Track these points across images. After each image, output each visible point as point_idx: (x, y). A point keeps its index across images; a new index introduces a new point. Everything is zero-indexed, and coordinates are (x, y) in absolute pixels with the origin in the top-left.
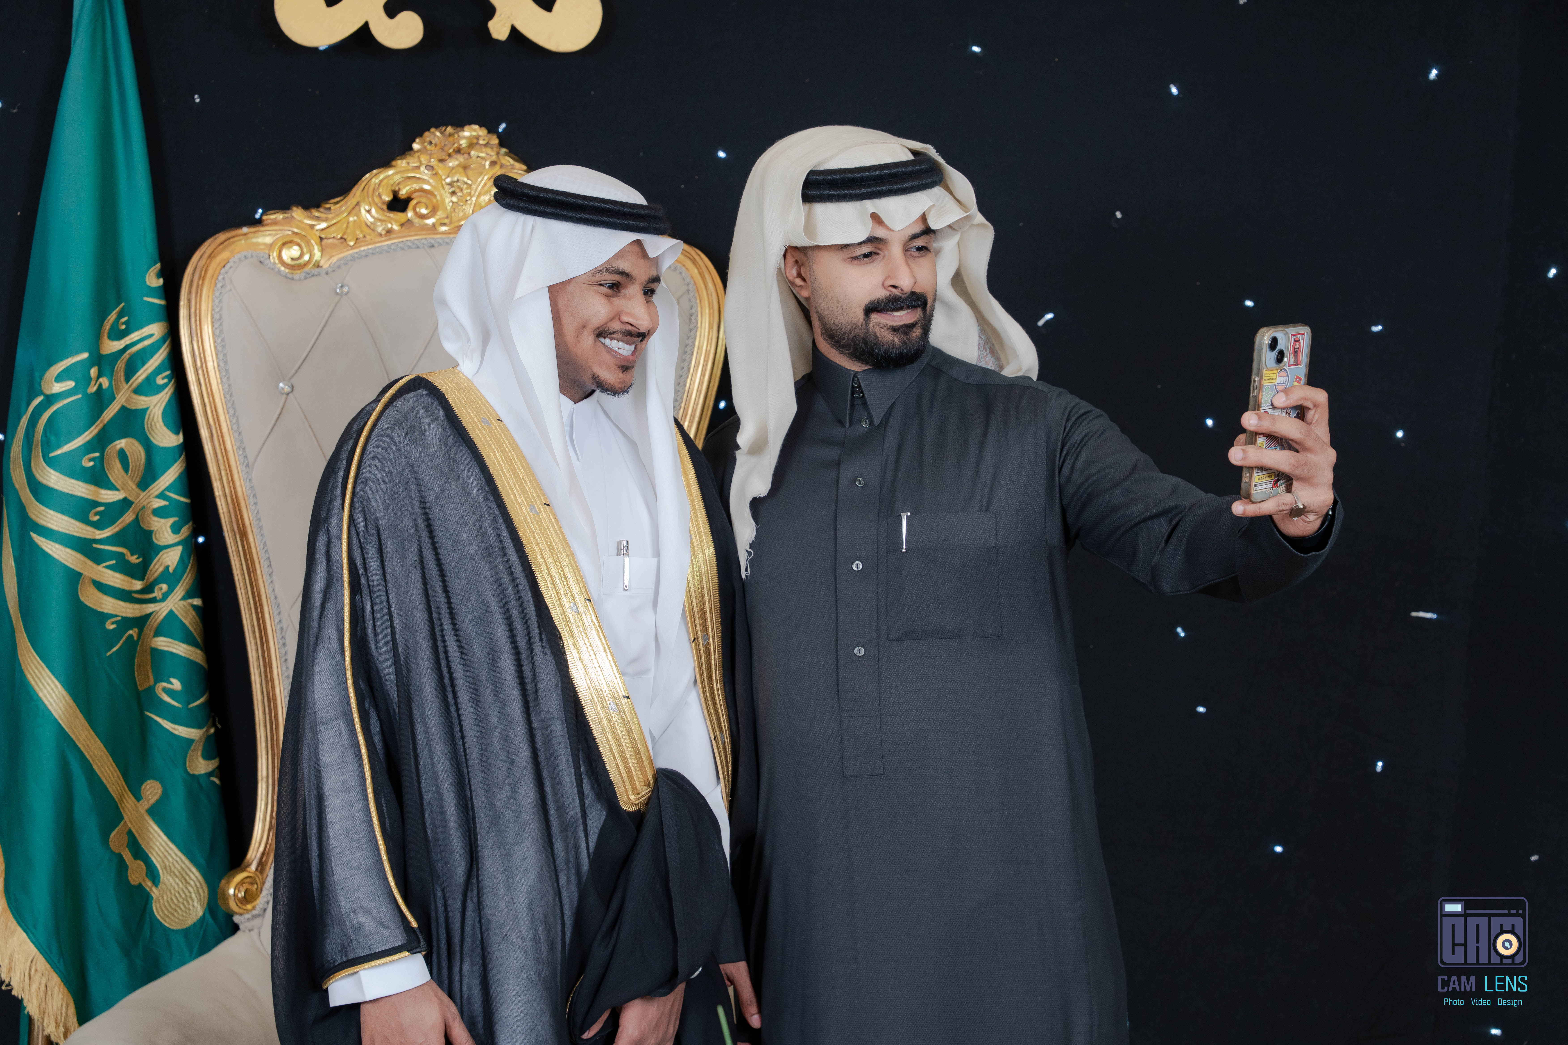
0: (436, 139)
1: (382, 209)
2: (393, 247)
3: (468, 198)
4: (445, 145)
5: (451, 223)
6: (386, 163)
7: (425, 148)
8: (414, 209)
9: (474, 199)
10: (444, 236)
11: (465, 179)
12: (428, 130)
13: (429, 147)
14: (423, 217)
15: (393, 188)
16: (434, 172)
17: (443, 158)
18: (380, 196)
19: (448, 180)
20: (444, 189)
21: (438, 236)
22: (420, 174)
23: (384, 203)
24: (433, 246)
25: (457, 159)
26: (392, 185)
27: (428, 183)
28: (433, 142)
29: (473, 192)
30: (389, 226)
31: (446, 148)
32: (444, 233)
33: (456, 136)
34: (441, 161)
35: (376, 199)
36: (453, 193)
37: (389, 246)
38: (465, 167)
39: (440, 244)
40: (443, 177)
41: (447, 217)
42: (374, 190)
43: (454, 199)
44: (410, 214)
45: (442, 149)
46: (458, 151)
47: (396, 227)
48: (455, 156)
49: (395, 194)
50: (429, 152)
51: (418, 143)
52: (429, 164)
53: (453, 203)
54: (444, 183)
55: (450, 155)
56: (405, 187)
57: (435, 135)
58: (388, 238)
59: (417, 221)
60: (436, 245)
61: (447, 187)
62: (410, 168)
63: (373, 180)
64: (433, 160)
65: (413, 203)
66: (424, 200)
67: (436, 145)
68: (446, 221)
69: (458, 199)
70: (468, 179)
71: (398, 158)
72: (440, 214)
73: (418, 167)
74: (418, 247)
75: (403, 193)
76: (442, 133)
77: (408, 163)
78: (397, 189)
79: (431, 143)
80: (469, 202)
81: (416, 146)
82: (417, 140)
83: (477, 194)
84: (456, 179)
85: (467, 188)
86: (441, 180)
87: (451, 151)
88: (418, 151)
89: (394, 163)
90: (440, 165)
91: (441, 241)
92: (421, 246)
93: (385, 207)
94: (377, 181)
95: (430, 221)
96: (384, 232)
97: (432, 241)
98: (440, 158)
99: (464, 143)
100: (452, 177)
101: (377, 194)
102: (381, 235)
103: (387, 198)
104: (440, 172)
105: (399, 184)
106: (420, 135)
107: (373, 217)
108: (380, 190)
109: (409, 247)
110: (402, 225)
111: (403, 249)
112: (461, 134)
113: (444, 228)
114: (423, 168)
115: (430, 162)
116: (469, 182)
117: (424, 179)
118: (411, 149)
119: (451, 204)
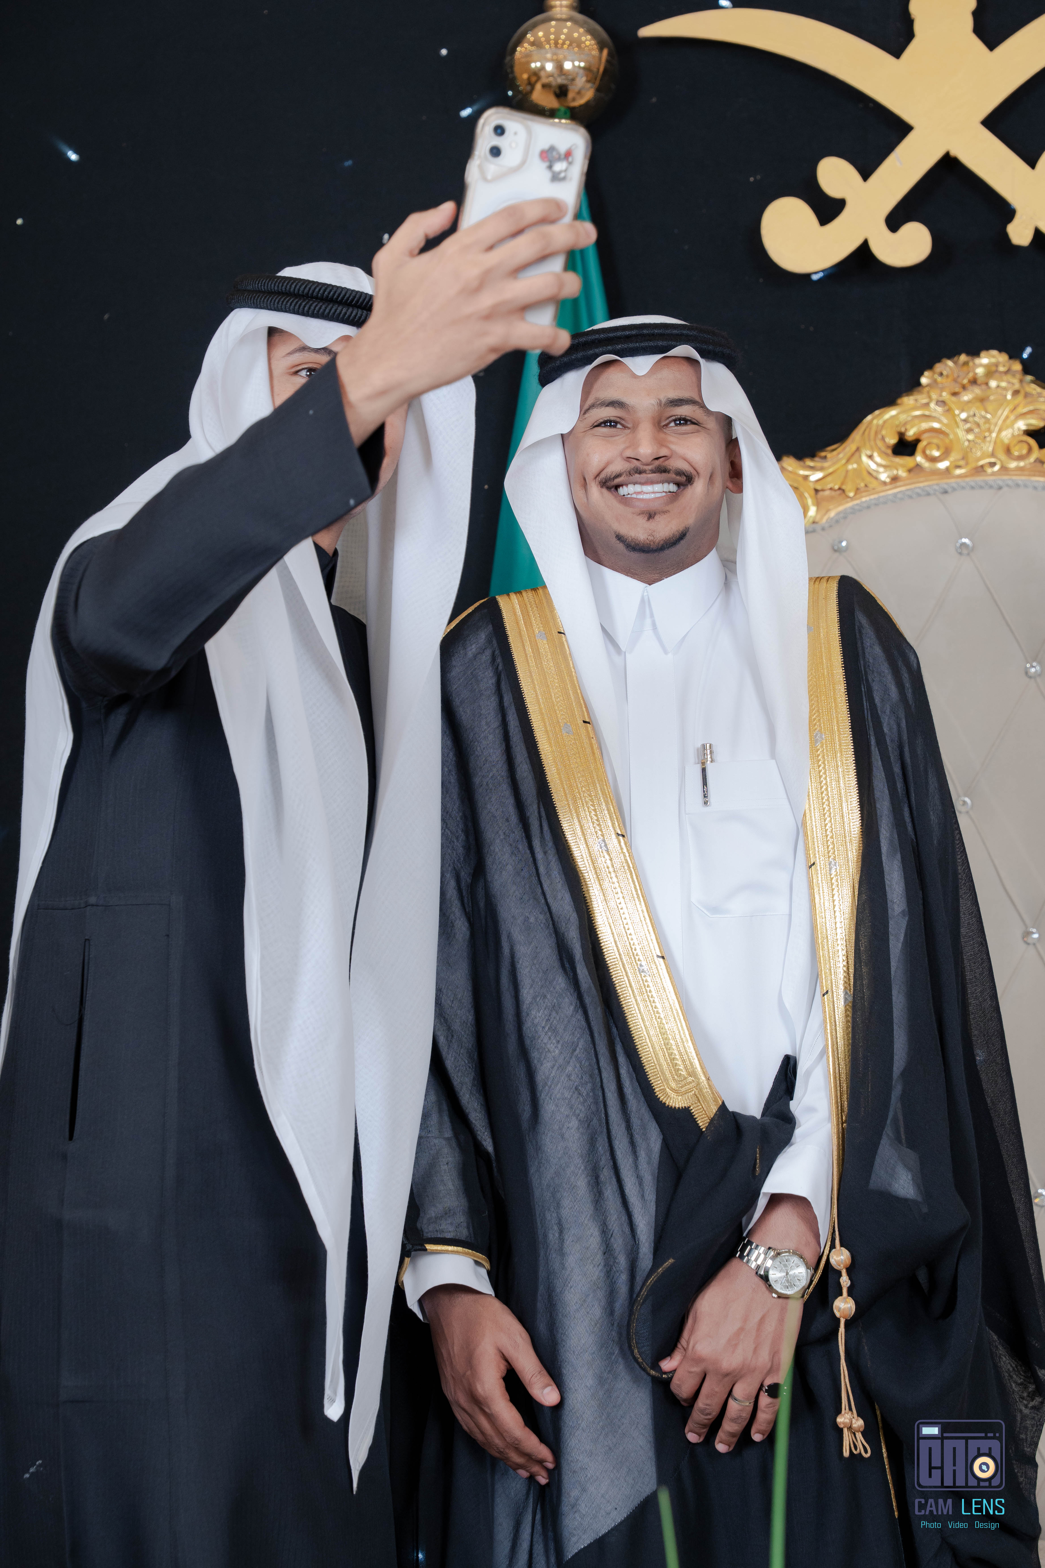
0: (948, 369)
1: (886, 454)
2: (899, 496)
3: (987, 434)
4: (958, 376)
5: (967, 464)
6: (891, 402)
7: (935, 381)
8: (924, 452)
9: (994, 435)
10: (959, 480)
11: (983, 413)
12: (939, 361)
13: (939, 379)
14: (934, 460)
15: (899, 429)
16: (946, 408)
17: (957, 390)
18: (883, 439)
19: (964, 416)
20: (958, 427)
21: (953, 480)
22: (930, 411)
23: (888, 447)
24: (946, 492)
25: (973, 391)
26: (897, 426)
27: (939, 421)
28: (945, 373)
29: (992, 427)
30: (895, 472)
31: (959, 380)
32: (960, 476)
33: (971, 364)
34: (955, 394)
35: (880, 444)
36: (969, 431)
37: (895, 495)
38: (982, 400)
39: (954, 489)
40: (957, 412)
41: (963, 458)
42: (876, 433)
43: (971, 437)
44: (919, 458)
45: (955, 380)
46: (974, 382)
47: (902, 473)
48: (970, 388)
49: (901, 436)
50: (940, 386)
51: (927, 377)
52: (941, 399)
53: (969, 441)
54: (958, 419)
55: (964, 387)
56: (912, 427)
57: (946, 365)
58: (893, 486)
59: (926, 464)
60: (950, 490)
61: (961, 424)
62: (918, 405)
63: (875, 422)
64: (944, 394)
65: (920, 446)
66: (935, 441)
67: (947, 376)
68: (962, 463)
69: (976, 437)
70: (987, 412)
71: (904, 394)
72: (954, 456)
73: (927, 404)
74: (928, 494)
75: (911, 434)
76: (955, 363)
77: (916, 400)
78: (903, 430)
79: (941, 374)
80: (988, 439)
81: (924, 380)
82: (926, 373)
83: (997, 429)
84: (972, 413)
85: (985, 423)
86: (954, 416)
87: (965, 381)
88: (928, 385)
89: (899, 401)
90: (954, 399)
91: (955, 485)
92: (932, 492)
93: (890, 452)
94: (881, 422)
95: (943, 465)
96: (888, 480)
97: (946, 487)
98: (952, 391)
99: (980, 371)
100: (967, 411)
101: (880, 436)
102: (885, 483)
103: (893, 440)
104: (953, 406)
105: (905, 424)
106: (930, 367)
107: (876, 463)
108: (884, 432)
109: (919, 495)
110: (910, 471)
111: (910, 497)
112: (977, 361)
113: (958, 472)
114: (932, 405)
115: (941, 396)
116: (989, 416)
117: (934, 417)
118: (919, 384)
119: (966, 443)
